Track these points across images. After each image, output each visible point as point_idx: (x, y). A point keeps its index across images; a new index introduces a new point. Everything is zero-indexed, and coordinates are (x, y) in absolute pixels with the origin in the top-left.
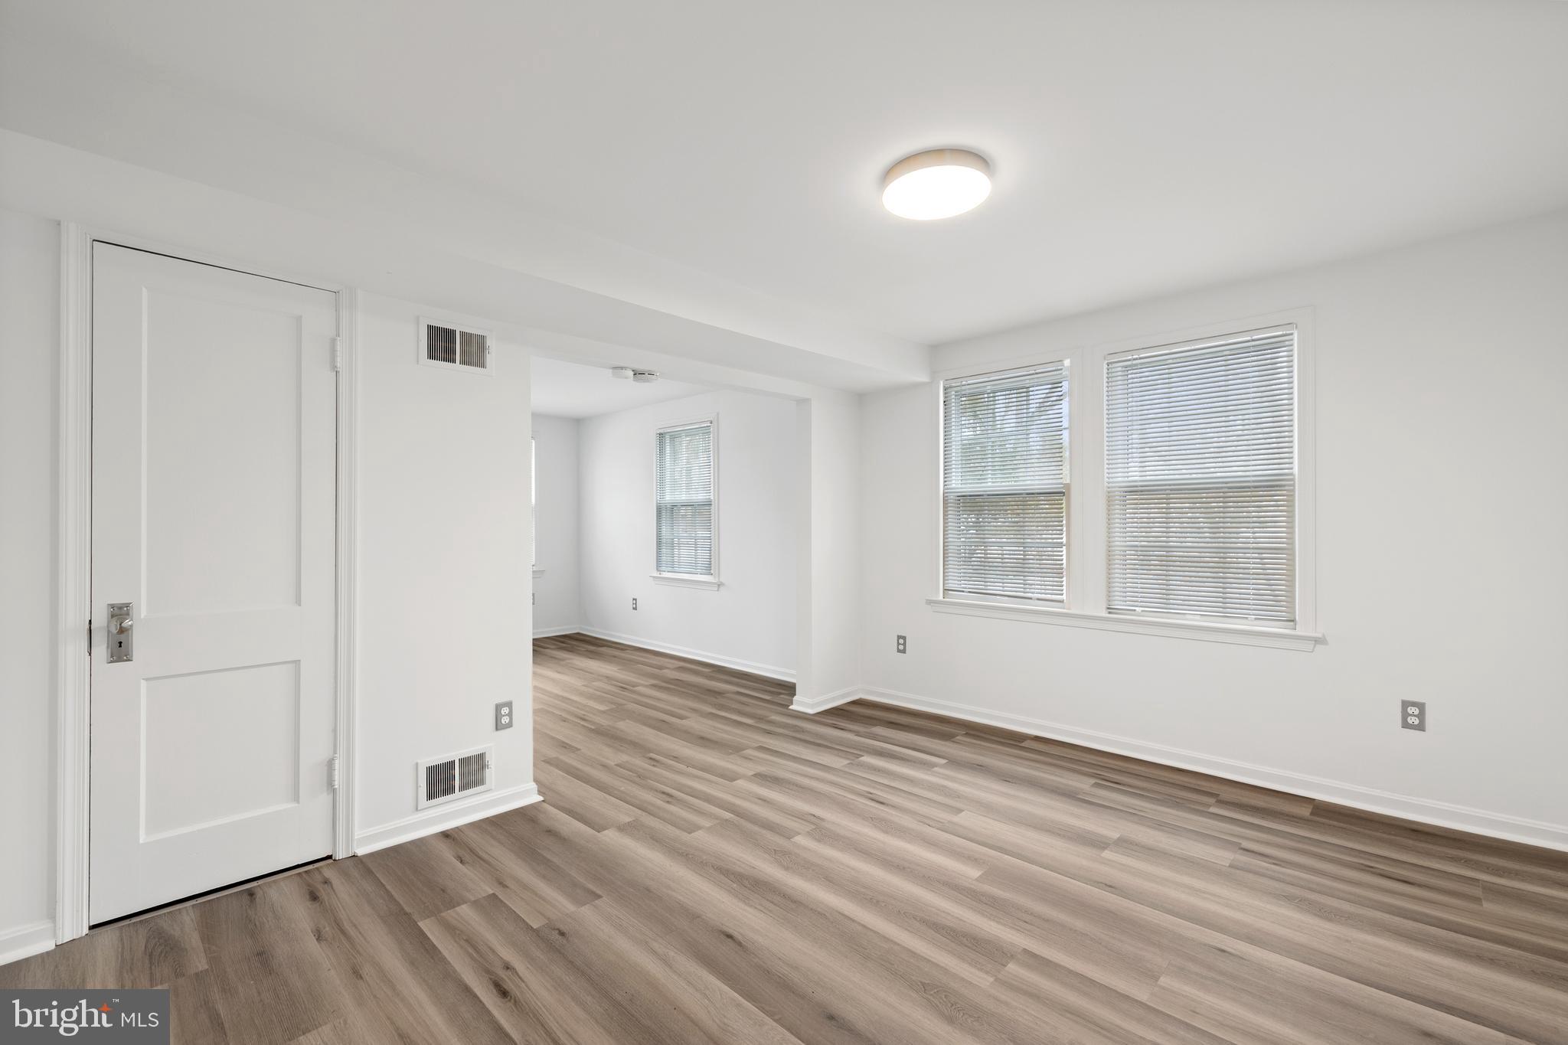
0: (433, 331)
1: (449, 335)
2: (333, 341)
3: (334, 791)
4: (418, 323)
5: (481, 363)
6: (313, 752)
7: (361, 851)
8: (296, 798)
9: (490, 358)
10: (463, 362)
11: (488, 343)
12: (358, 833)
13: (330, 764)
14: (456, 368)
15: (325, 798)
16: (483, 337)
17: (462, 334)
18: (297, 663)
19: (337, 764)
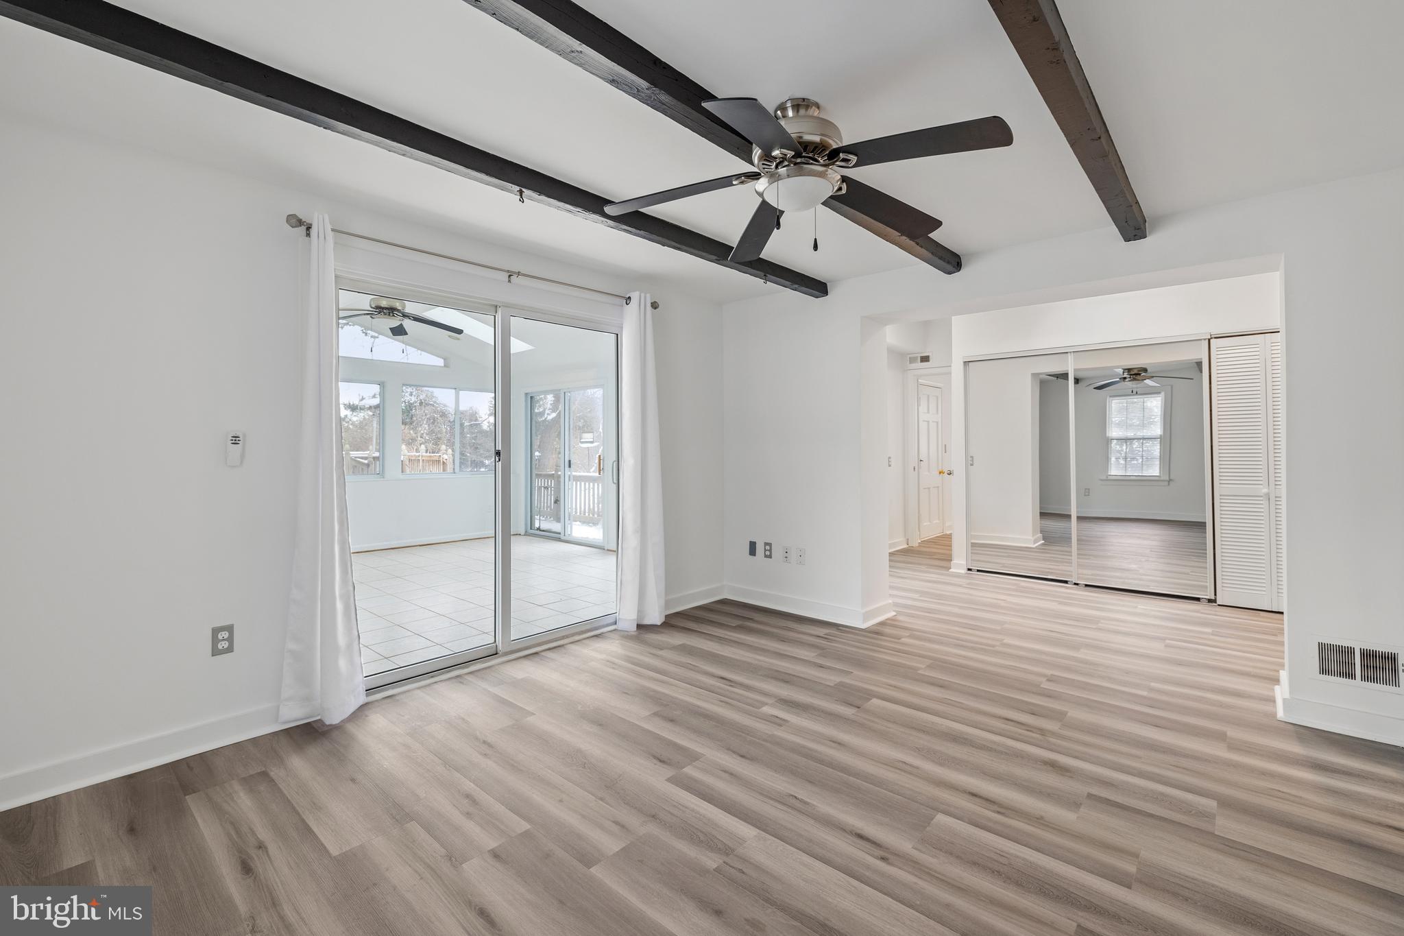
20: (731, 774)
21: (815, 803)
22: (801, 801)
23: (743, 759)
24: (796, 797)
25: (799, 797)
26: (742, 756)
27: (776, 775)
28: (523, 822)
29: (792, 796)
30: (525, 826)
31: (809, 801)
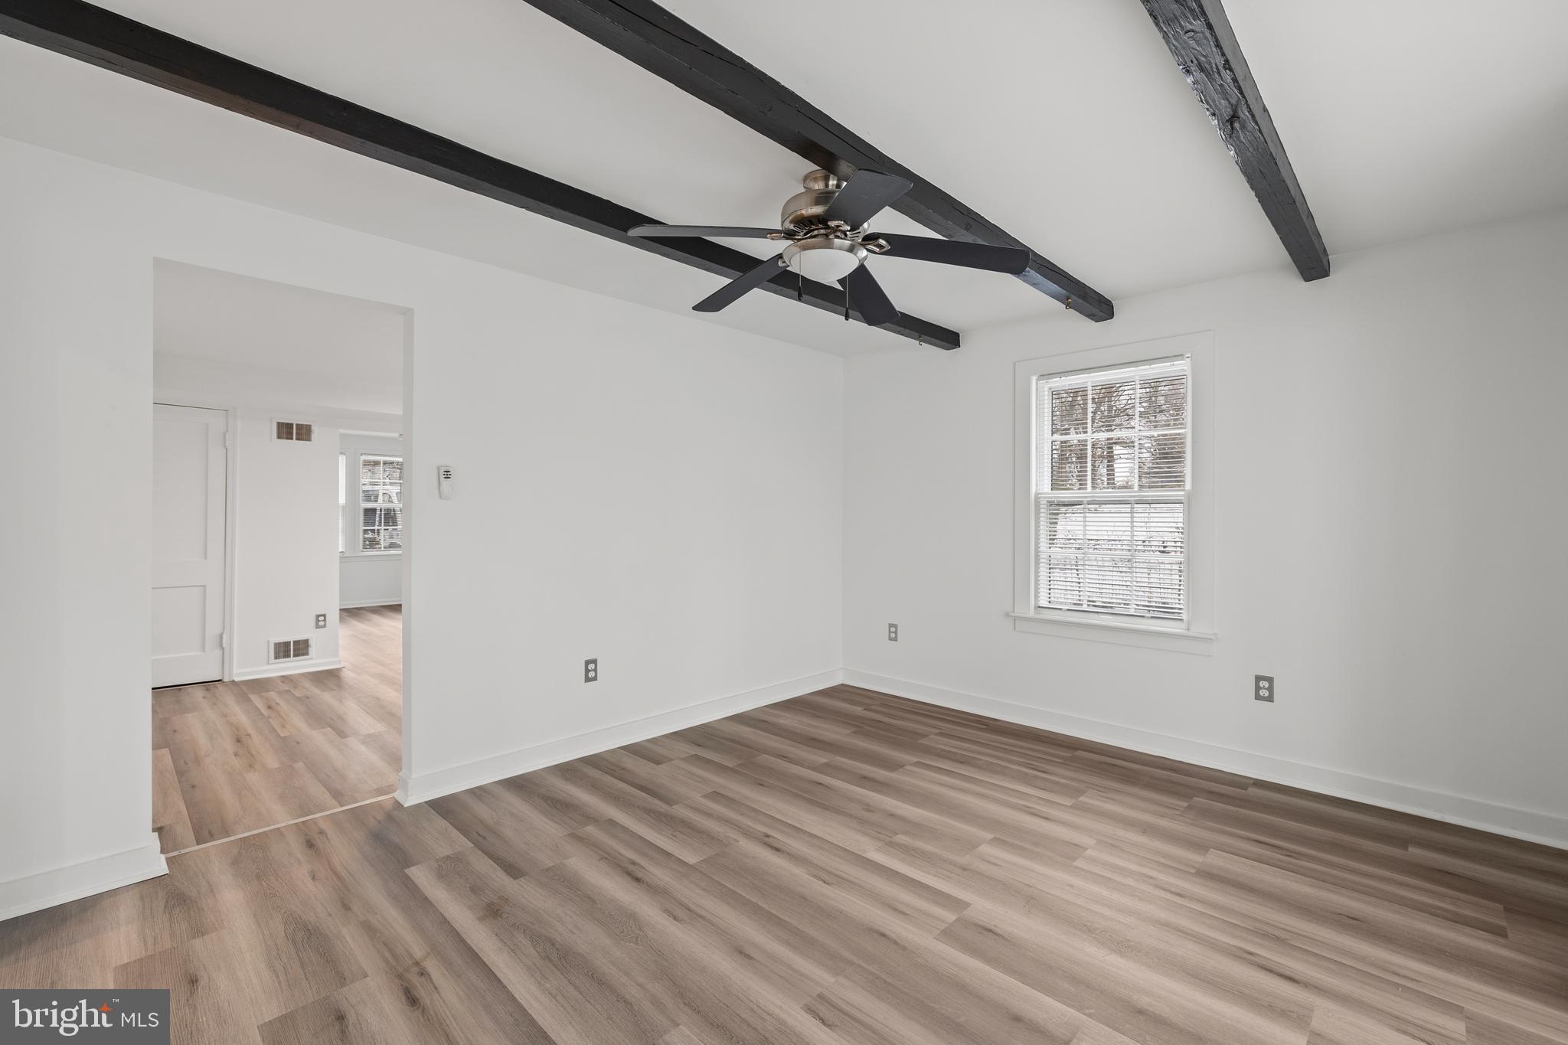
0: (280, 425)
1: (290, 426)
2: (225, 434)
3: (223, 648)
4: (271, 421)
5: (309, 439)
6: (213, 629)
7: (236, 679)
8: (204, 651)
9: (314, 436)
10: (297, 439)
11: (313, 428)
12: (235, 671)
13: (221, 636)
14: (294, 443)
15: (218, 652)
16: (310, 426)
17: (297, 425)
18: (204, 586)
19: (224, 636)
20: (895, 910)
21: (806, 876)
22: (819, 879)
23: (882, 930)
24: (825, 882)
25: (821, 883)
26: (883, 935)
27: (841, 907)
28: (1080, 866)
29: (828, 884)
30: (1077, 863)
31: (812, 879)
